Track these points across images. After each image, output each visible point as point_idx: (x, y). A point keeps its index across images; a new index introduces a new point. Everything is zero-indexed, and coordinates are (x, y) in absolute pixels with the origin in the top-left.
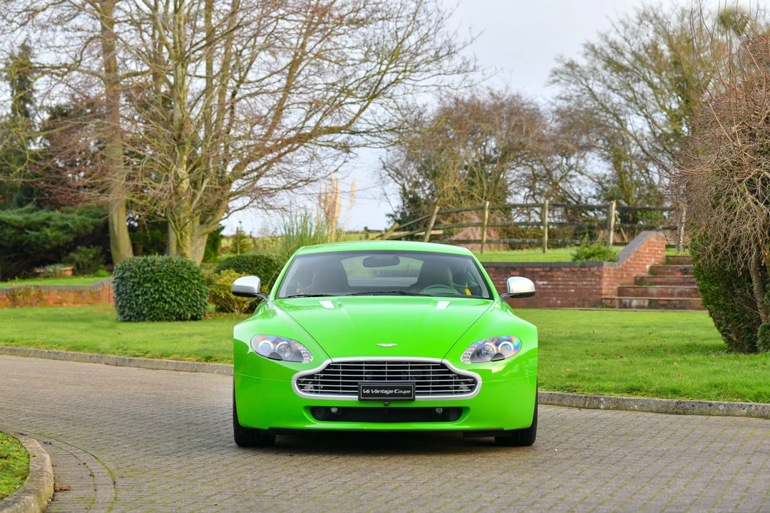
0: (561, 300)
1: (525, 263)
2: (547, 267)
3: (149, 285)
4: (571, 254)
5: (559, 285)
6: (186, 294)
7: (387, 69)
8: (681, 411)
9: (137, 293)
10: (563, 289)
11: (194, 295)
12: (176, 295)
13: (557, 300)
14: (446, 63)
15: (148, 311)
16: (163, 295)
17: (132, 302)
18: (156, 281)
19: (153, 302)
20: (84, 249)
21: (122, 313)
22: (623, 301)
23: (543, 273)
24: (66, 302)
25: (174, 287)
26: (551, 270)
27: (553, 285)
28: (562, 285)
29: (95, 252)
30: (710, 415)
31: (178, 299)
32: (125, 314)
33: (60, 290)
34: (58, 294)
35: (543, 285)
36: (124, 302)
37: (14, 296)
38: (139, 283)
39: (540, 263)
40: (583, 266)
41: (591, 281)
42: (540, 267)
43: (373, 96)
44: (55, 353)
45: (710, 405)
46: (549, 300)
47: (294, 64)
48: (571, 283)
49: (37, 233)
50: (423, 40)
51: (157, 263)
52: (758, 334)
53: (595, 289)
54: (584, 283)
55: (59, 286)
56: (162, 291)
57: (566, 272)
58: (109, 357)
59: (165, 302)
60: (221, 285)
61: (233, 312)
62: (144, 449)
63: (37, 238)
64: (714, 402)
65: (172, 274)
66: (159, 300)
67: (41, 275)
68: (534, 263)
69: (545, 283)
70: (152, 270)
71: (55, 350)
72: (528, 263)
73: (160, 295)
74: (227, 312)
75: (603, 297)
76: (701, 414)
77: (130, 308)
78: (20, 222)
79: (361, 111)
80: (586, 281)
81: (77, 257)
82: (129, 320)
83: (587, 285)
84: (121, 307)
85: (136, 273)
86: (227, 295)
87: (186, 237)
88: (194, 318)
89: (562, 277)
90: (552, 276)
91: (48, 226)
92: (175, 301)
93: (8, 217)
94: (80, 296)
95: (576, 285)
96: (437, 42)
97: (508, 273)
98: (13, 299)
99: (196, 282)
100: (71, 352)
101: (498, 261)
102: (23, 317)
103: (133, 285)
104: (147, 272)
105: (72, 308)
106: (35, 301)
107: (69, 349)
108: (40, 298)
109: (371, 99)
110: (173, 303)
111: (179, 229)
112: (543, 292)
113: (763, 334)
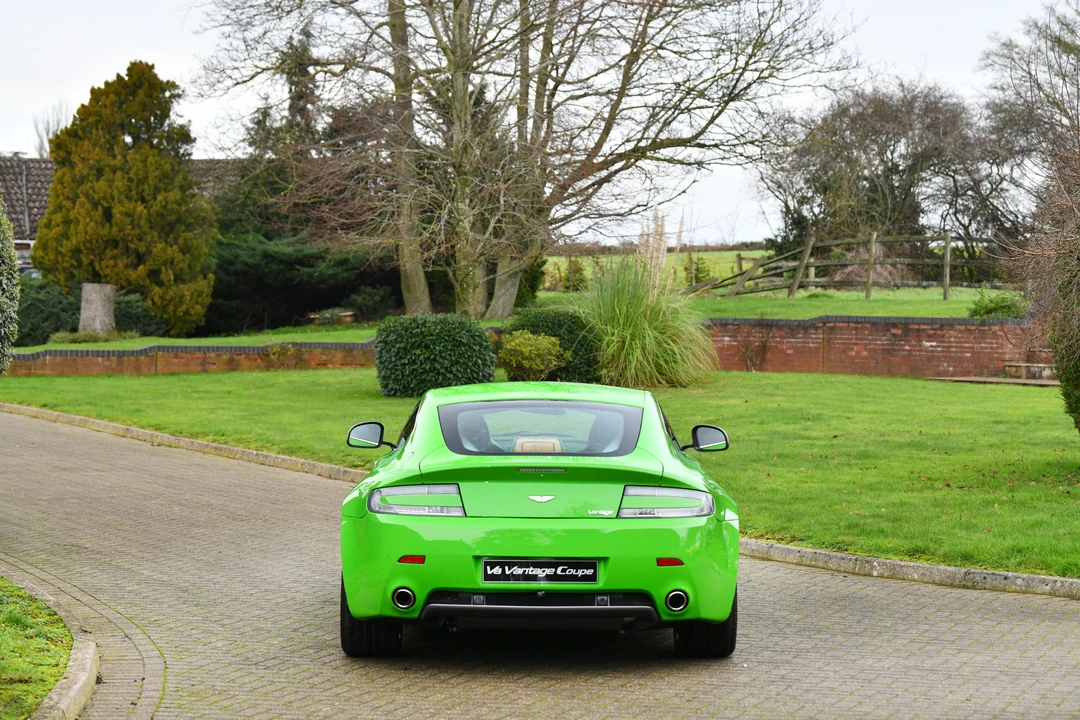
0: (954, 367)
1: (908, 318)
2: (936, 324)
3: (418, 352)
4: (968, 309)
5: (951, 347)
6: (464, 363)
7: (747, 64)
8: (970, 584)
9: (403, 361)
10: (957, 352)
11: (475, 363)
12: (452, 365)
13: (949, 366)
14: (820, 58)
15: (416, 385)
16: (436, 365)
17: (398, 372)
19: (422, 373)
20: (369, 289)
21: (385, 386)
22: (1032, 369)
23: (931, 332)
24: (333, 364)
25: (449, 355)
26: (942, 327)
27: (943, 347)
28: (956, 347)
29: (382, 294)
30: (1005, 591)
31: (454, 369)
33: (325, 347)
34: (322, 354)
35: (932, 346)
36: (388, 372)
37: (267, 355)
38: (405, 349)
39: (928, 319)
40: (983, 323)
41: (991, 343)
42: (928, 324)
43: (732, 96)
44: (264, 456)
45: (1006, 578)
46: (939, 366)
47: (633, 58)
48: (967, 345)
49: (311, 270)
51: (428, 325)
53: (997, 353)
54: (983, 345)
55: (323, 344)
56: (434, 359)
57: (961, 331)
58: (323, 467)
59: (438, 374)
60: (511, 350)
62: (235, 652)
63: (310, 275)
64: (1010, 574)
65: (447, 338)
67: (317, 322)
68: (921, 319)
69: (934, 344)
70: (422, 332)
71: (265, 453)
72: (913, 318)
75: (1007, 364)
76: (994, 589)
77: (395, 380)
78: (290, 255)
79: (714, 118)
80: (985, 343)
81: (358, 299)
82: (394, 395)
83: (986, 348)
84: (384, 378)
85: (402, 337)
86: (520, 362)
87: (468, 290)
89: (955, 337)
90: (943, 336)
91: (324, 261)
92: (451, 372)
93: (276, 249)
94: (350, 355)
95: (973, 348)
96: (809, 32)
97: (888, 330)
98: (266, 360)
99: (477, 348)
100: (282, 456)
101: (880, 312)
102: (272, 386)
103: (398, 353)
104: (416, 335)
105: (337, 371)
106: (294, 362)
107: (282, 452)
108: (299, 358)
109: (727, 103)
110: (448, 375)
111: (460, 279)
112: (931, 357)
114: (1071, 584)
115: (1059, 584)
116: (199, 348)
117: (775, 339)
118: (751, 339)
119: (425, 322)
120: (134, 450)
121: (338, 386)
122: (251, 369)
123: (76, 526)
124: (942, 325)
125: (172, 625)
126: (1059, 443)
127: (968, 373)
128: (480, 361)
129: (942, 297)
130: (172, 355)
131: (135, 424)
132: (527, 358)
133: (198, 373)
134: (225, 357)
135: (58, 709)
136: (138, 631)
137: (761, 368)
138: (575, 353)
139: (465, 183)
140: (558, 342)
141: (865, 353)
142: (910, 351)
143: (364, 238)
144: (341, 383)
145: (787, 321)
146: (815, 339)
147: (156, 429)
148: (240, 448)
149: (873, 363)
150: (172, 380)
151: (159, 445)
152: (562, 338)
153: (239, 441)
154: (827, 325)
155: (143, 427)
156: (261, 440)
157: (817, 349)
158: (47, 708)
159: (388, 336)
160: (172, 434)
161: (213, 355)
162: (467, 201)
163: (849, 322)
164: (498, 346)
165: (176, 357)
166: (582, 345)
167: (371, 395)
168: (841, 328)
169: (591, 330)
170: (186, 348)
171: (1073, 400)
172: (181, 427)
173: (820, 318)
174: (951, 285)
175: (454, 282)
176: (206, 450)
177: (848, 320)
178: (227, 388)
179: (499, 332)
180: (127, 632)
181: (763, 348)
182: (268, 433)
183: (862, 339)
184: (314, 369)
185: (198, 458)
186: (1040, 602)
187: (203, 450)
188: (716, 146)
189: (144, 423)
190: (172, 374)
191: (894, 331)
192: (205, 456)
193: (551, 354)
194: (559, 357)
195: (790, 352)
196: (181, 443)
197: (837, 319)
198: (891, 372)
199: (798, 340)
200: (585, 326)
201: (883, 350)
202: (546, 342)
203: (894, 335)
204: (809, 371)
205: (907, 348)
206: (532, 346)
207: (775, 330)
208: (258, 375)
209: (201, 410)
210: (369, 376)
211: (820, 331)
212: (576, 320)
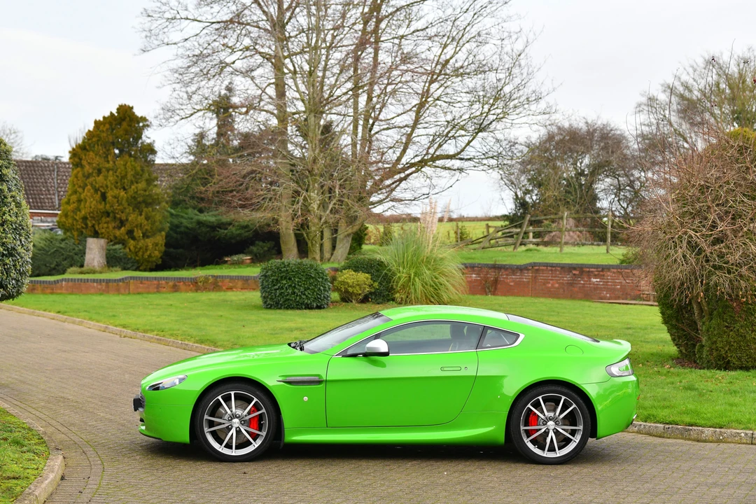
0: (610, 294)
1: (583, 265)
2: (599, 268)
3: (284, 282)
4: (619, 259)
5: (608, 282)
6: (313, 289)
7: (489, 110)
9: (275, 287)
10: (612, 285)
11: (319, 289)
12: (305, 290)
13: (607, 294)
14: (533, 107)
15: (283, 302)
16: (296, 290)
17: (272, 294)
18: (290, 279)
19: (287, 295)
20: (261, 243)
21: (265, 303)
23: (596, 273)
24: (236, 288)
25: (304, 284)
26: (602, 271)
27: (604, 282)
28: (611, 282)
29: (269, 246)
31: (306, 293)
32: (268, 303)
33: (231, 278)
34: (230, 282)
36: (267, 294)
37: (197, 283)
38: (277, 280)
39: (595, 265)
40: (628, 268)
41: (632, 280)
42: (595, 268)
43: (481, 129)
44: (185, 344)
46: (601, 293)
47: (421, 105)
48: (617, 281)
49: (226, 231)
50: (518, 88)
51: (291, 265)
52: (696, 350)
53: (636, 286)
54: (627, 281)
55: (231, 276)
56: (295, 287)
57: (614, 273)
59: (297, 295)
60: (341, 282)
61: (351, 301)
63: (225, 234)
65: (302, 274)
66: (292, 293)
67: (229, 262)
68: (590, 265)
69: (598, 280)
70: (287, 270)
71: (186, 343)
72: (586, 265)
73: (293, 290)
74: (347, 302)
75: (642, 292)
77: (270, 299)
78: (213, 222)
79: (469, 142)
80: (629, 280)
81: (254, 249)
82: (270, 308)
83: (629, 283)
84: (264, 297)
85: (275, 273)
86: (347, 289)
87: (316, 245)
88: (319, 307)
89: (611, 276)
90: (604, 275)
91: (234, 226)
92: (304, 294)
93: (205, 218)
94: (246, 283)
95: (621, 283)
96: (526, 91)
97: (571, 272)
98: (196, 285)
99: (320, 280)
100: (196, 345)
101: (567, 261)
102: (198, 301)
103: (273, 282)
104: (283, 272)
105: (238, 293)
106: (212, 287)
107: (197, 342)
108: (215, 285)
109: (477, 133)
110: (303, 296)
111: (311, 239)
112: (596, 287)
113: (699, 351)
114: (650, 427)
115: (642, 427)
116: (155, 278)
117: (503, 276)
118: (489, 276)
119: (294, 263)
120: (109, 340)
121: (238, 302)
122: (187, 291)
123: (65, 386)
124: (602, 269)
125: (111, 446)
126: (662, 342)
127: (618, 298)
128: (322, 288)
129: (606, 251)
130: (139, 282)
131: (111, 324)
132: (351, 286)
133: (154, 293)
134: (171, 284)
135: (34, 495)
136: (91, 449)
137: (494, 294)
138: (380, 283)
139: (315, 181)
140: (370, 277)
141: (557, 285)
142: (584, 284)
143: (254, 213)
144: (240, 300)
145: (510, 265)
146: (527, 277)
147: (124, 327)
148: (172, 339)
149: (561, 291)
150: (139, 297)
151: (125, 337)
152: (372, 275)
153: (172, 335)
154: (534, 268)
155: (116, 326)
156: (185, 335)
157: (528, 282)
158: (27, 494)
159: (267, 272)
160: (133, 330)
161: (163, 282)
162: (316, 192)
163: (547, 266)
164: (334, 279)
165: (141, 283)
166: (385, 279)
167: (256, 307)
168: (543, 270)
169: (390, 270)
170: (147, 278)
171: (666, 316)
172: (138, 326)
173: (530, 264)
174: (611, 245)
175: (308, 240)
176: (152, 340)
177: (547, 265)
178: (171, 302)
179: (336, 270)
180: (85, 450)
181: (496, 282)
182: (190, 330)
183: (555, 277)
184: (225, 291)
185: (147, 345)
186: (630, 437)
187: (150, 340)
188: (470, 159)
189: (117, 323)
190: (139, 294)
191: (574, 272)
192: (151, 344)
193: (366, 284)
194: (370, 286)
195: (512, 284)
196: (138, 336)
197: (540, 264)
198: (572, 297)
199: (517, 277)
200: (386, 267)
201: (568, 283)
202: (363, 277)
203: (574, 274)
204: (523, 296)
205: (582, 282)
206: (354, 279)
207: (503, 271)
208: (191, 295)
209: (152, 316)
210: (256, 296)
211: (530, 272)
212: (381, 264)
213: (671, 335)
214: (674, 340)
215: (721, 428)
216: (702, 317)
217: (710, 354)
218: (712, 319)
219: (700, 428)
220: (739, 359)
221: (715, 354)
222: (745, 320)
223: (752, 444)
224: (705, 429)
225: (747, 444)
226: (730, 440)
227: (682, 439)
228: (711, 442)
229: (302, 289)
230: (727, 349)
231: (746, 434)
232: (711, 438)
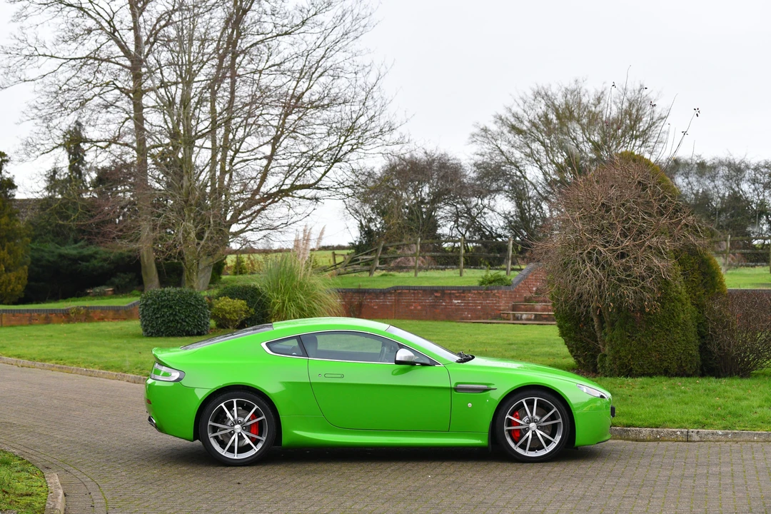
0: (471, 314)
1: (444, 287)
2: (460, 290)
3: (166, 310)
4: (479, 281)
5: (469, 303)
6: (193, 316)
7: (344, 142)
9: (157, 316)
10: (473, 306)
11: (199, 316)
12: (186, 317)
13: (468, 314)
14: (387, 137)
15: (165, 330)
16: (176, 318)
17: (153, 322)
19: (168, 322)
20: (122, 275)
21: (146, 331)
22: (516, 315)
23: (457, 295)
24: (107, 318)
25: (184, 312)
27: (465, 303)
28: (472, 303)
29: (130, 277)
31: (187, 320)
32: (148, 331)
33: (103, 309)
34: (101, 313)
35: (458, 303)
36: (148, 322)
37: (68, 314)
38: (158, 308)
39: (456, 287)
40: (487, 289)
42: (456, 290)
43: (336, 160)
44: (91, 371)
46: (462, 314)
47: (277, 137)
48: (478, 302)
49: (87, 264)
50: (371, 119)
51: (172, 294)
52: (598, 360)
53: (496, 306)
54: (488, 302)
55: (101, 307)
56: (176, 315)
57: (475, 294)
59: (178, 323)
60: (219, 308)
61: (228, 328)
62: (135, 477)
63: (87, 267)
65: (182, 302)
66: (173, 321)
67: (91, 294)
68: (451, 287)
69: (459, 301)
70: (168, 299)
71: (91, 369)
72: (447, 287)
73: (174, 317)
74: (224, 328)
75: (502, 312)
77: (151, 327)
78: (74, 255)
79: (326, 172)
80: (489, 300)
81: (116, 281)
82: (151, 336)
83: (490, 303)
84: (145, 326)
85: (155, 301)
86: (224, 315)
87: (193, 274)
88: (200, 334)
89: (472, 297)
90: (465, 297)
91: (96, 258)
93: (66, 252)
94: (120, 314)
95: (482, 303)
96: (381, 121)
97: (433, 294)
98: (67, 317)
99: (200, 307)
100: (103, 371)
101: (426, 284)
102: (75, 332)
103: (154, 310)
104: (164, 300)
105: (111, 323)
106: (84, 318)
107: (101, 368)
108: (88, 316)
109: (333, 164)
110: (184, 323)
111: (189, 267)
112: (458, 308)
113: (601, 360)
116: (28, 311)
117: (367, 300)
118: (353, 300)
119: (170, 292)
120: (10, 370)
121: (114, 331)
122: (59, 322)
124: (463, 291)
125: (90, 464)
127: (480, 318)
128: (202, 315)
129: (459, 275)
130: (11, 315)
131: (4, 355)
132: (228, 313)
133: (27, 325)
134: (43, 316)
136: (72, 468)
138: (256, 309)
139: (191, 211)
140: (246, 303)
141: (419, 308)
142: (445, 306)
143: (132, 244)
144: (116, 330)
145: (373, 289)
146: (390, 300)
147: (19, 358)
148: (74, 367)
149: (424, 313)
150: (12, 329)
151: (22, 367)
152: (248, 301)
153: (73, 363)
154: (397, 291)
155: (10, 357)
156: (87, 362)
157: (392, 305)
158: (50, 509)
159: (147, 301)
160: (29, 360)
161: (36, 314)
162: (192, 221)
163: (410, 290)
164: (211, 306)
165: (14, 316)
166: (259, 305)
167: (139, 336)
168: (405, 293)
169: (264, 297)
170: (19, 311)
171: (564, 329)
172: (34, 356)
173: (393, 287)
174: (464, 268)
175: (185, 269)
176: (53, 369)
177: (409, 288)
178: (49, 334)
179: (209, 298)
181: (360, 305)
182: (89, 358)
183: (417, 299)
184: (96, 322)
185: (50, 373)
187: (51, 368)
188: (327, 189)
189: (10, 354)
190: (12, 326)
191: (436, 294)
192: (53, 372)
193: (242, 310)
194: (246, 312)
195: (376, 307)
196: (37, 365)
197: (403, 288)
198: (435, 318)
199: (380, 301)
200: (260, 294)
201: (430, 305)
202: (239, 303)
203: (436, 297)
204: (387, 318)
205: (444, 304)
206: (230, 306)
207: (366, 295)
208: (63, 326)
209: (42, 346)
210: (135, 325)
211: (393, 295)
212: (255, 289)
213: (568, 347)
214: (571, 352)
215: (657, 428)
216: (602, 328)
217: (613, 363)
218: (614, 330)
219: (638, 429)
220: (641, 366)
221: (618, 363)
222: (646, 330)
223: (688, 441)
224: (643, 429)
225: (683, 441)
226: (667, 439)
227: (621, 439)
228: (649, 441)
229: (183, 316)
230: (629, 357)
231: (682, 432)
232: (648, 438)
